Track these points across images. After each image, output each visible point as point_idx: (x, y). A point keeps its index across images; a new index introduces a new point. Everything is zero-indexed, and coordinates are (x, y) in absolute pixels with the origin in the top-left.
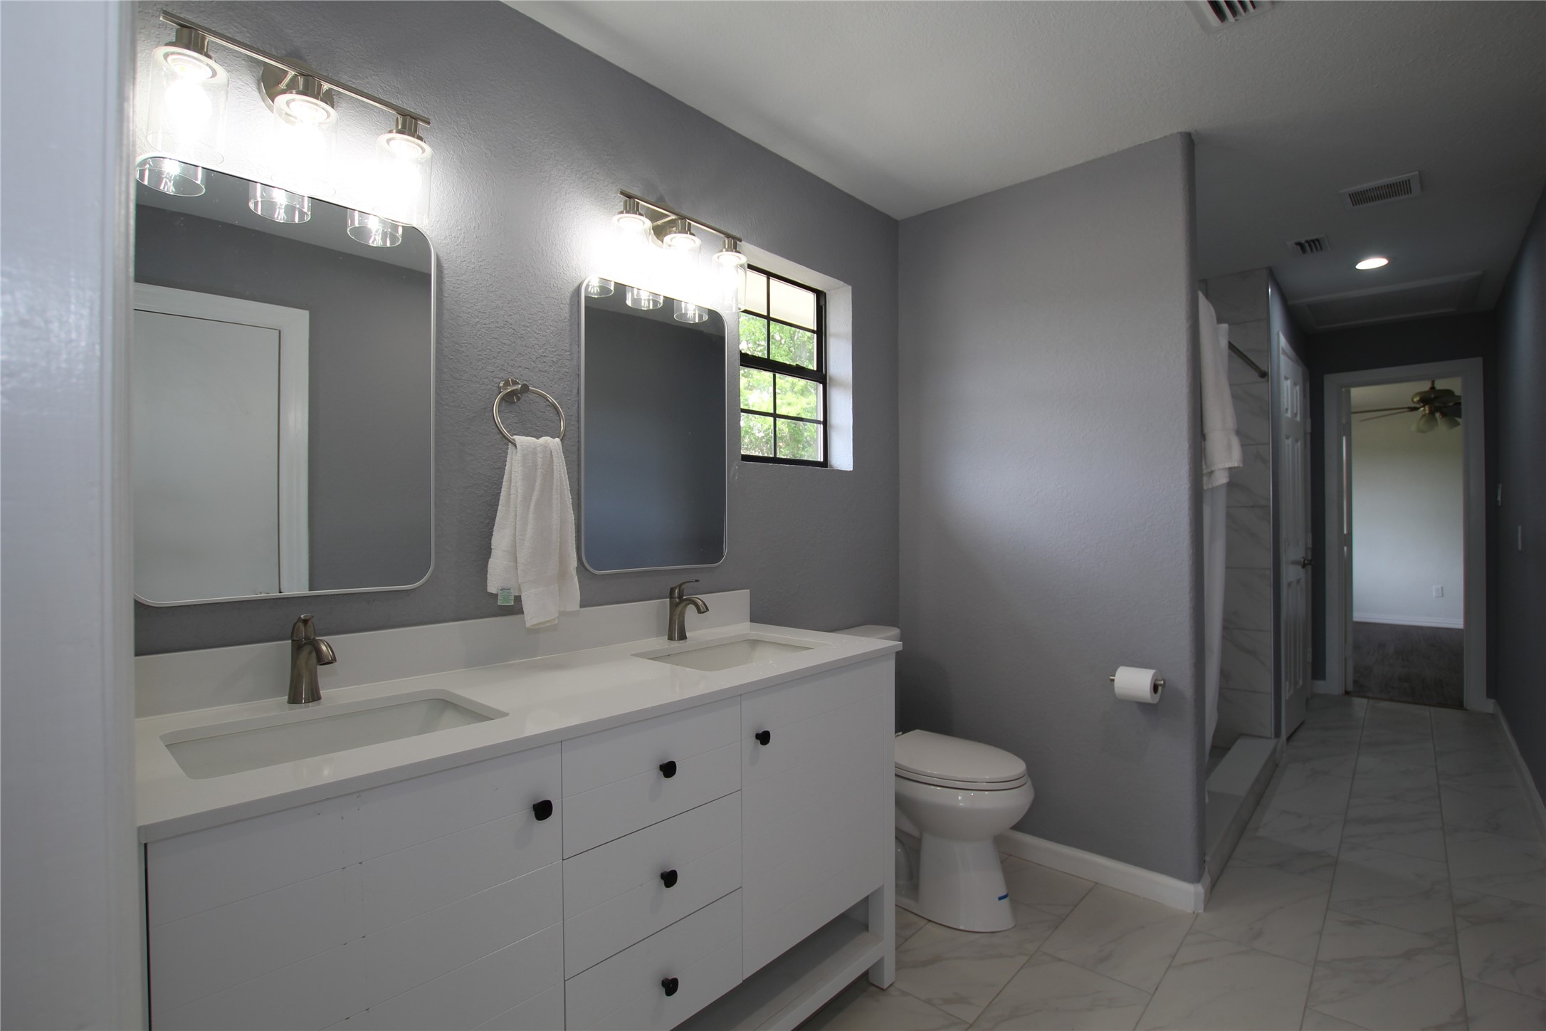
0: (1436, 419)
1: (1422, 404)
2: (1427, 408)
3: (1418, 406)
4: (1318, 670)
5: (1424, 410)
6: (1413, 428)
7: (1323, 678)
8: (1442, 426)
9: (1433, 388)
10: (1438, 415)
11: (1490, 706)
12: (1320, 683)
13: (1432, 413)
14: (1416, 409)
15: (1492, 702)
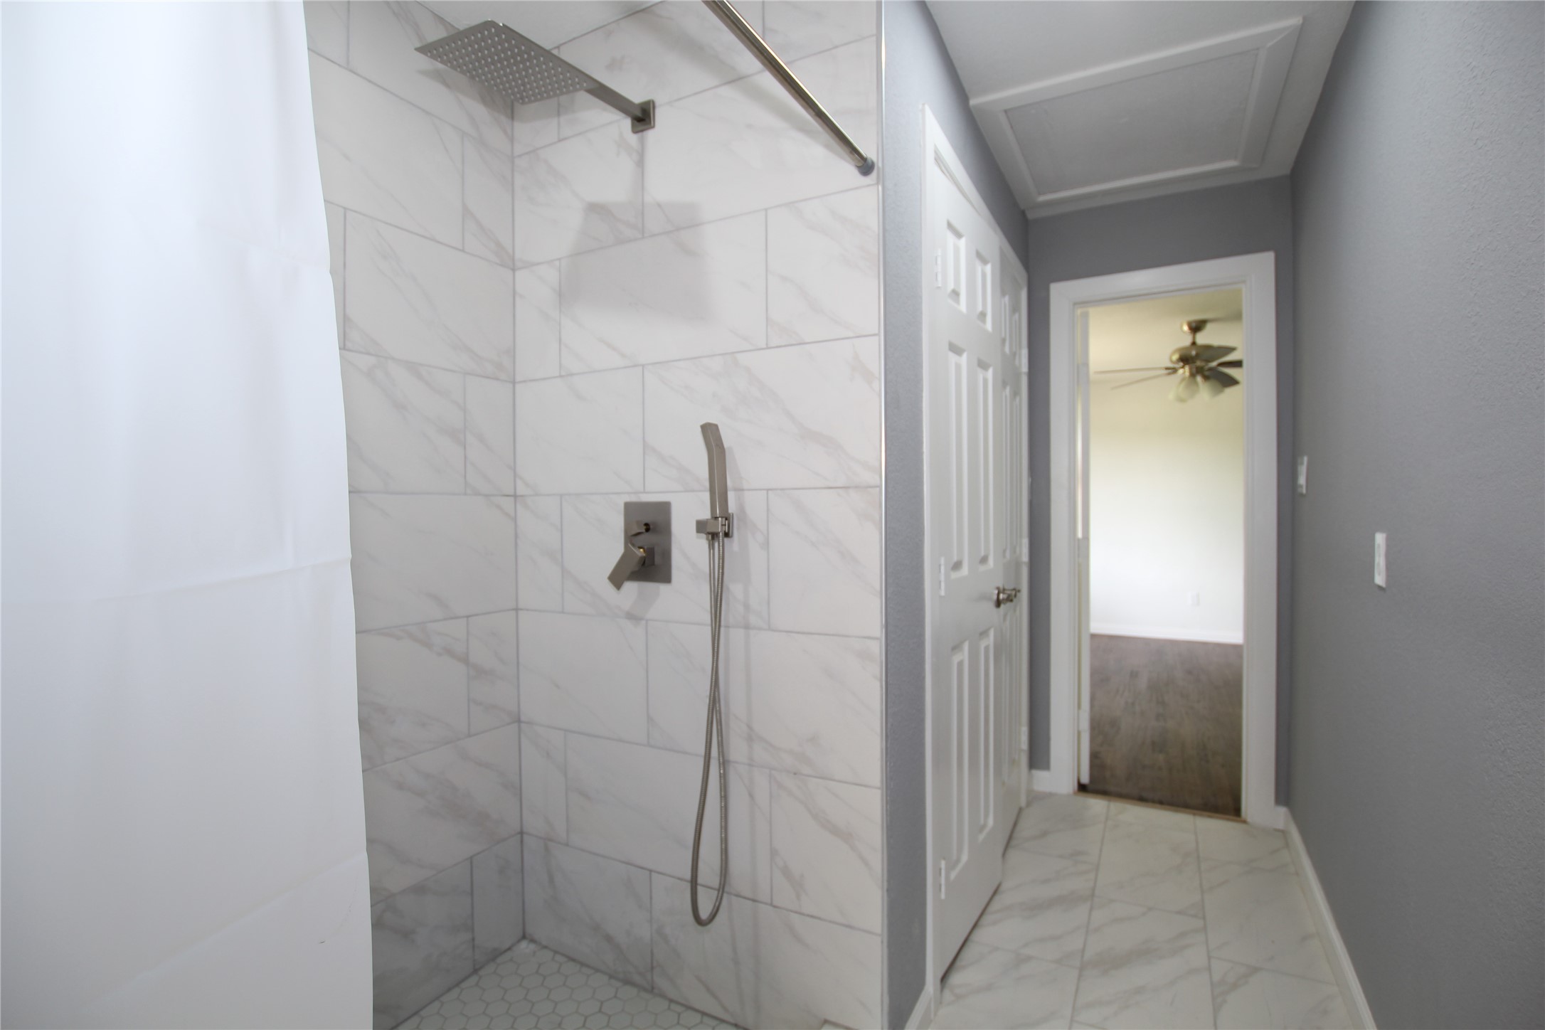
0: (1196, 383)
1: (1181, 364)
2: (1187, 368)
3: (1176, 366)
4: (1038, 756)
5: (1184, 372)
6: (1171, 396)
7: (1046, 765)
8: (1204, 390)
9: (1194, 343)
10: (1199, 379)
11: (1280, 817)
12: (1039, 775)
13: (1193, 375)
14: (1174, 370)
15: (1283, 810)
